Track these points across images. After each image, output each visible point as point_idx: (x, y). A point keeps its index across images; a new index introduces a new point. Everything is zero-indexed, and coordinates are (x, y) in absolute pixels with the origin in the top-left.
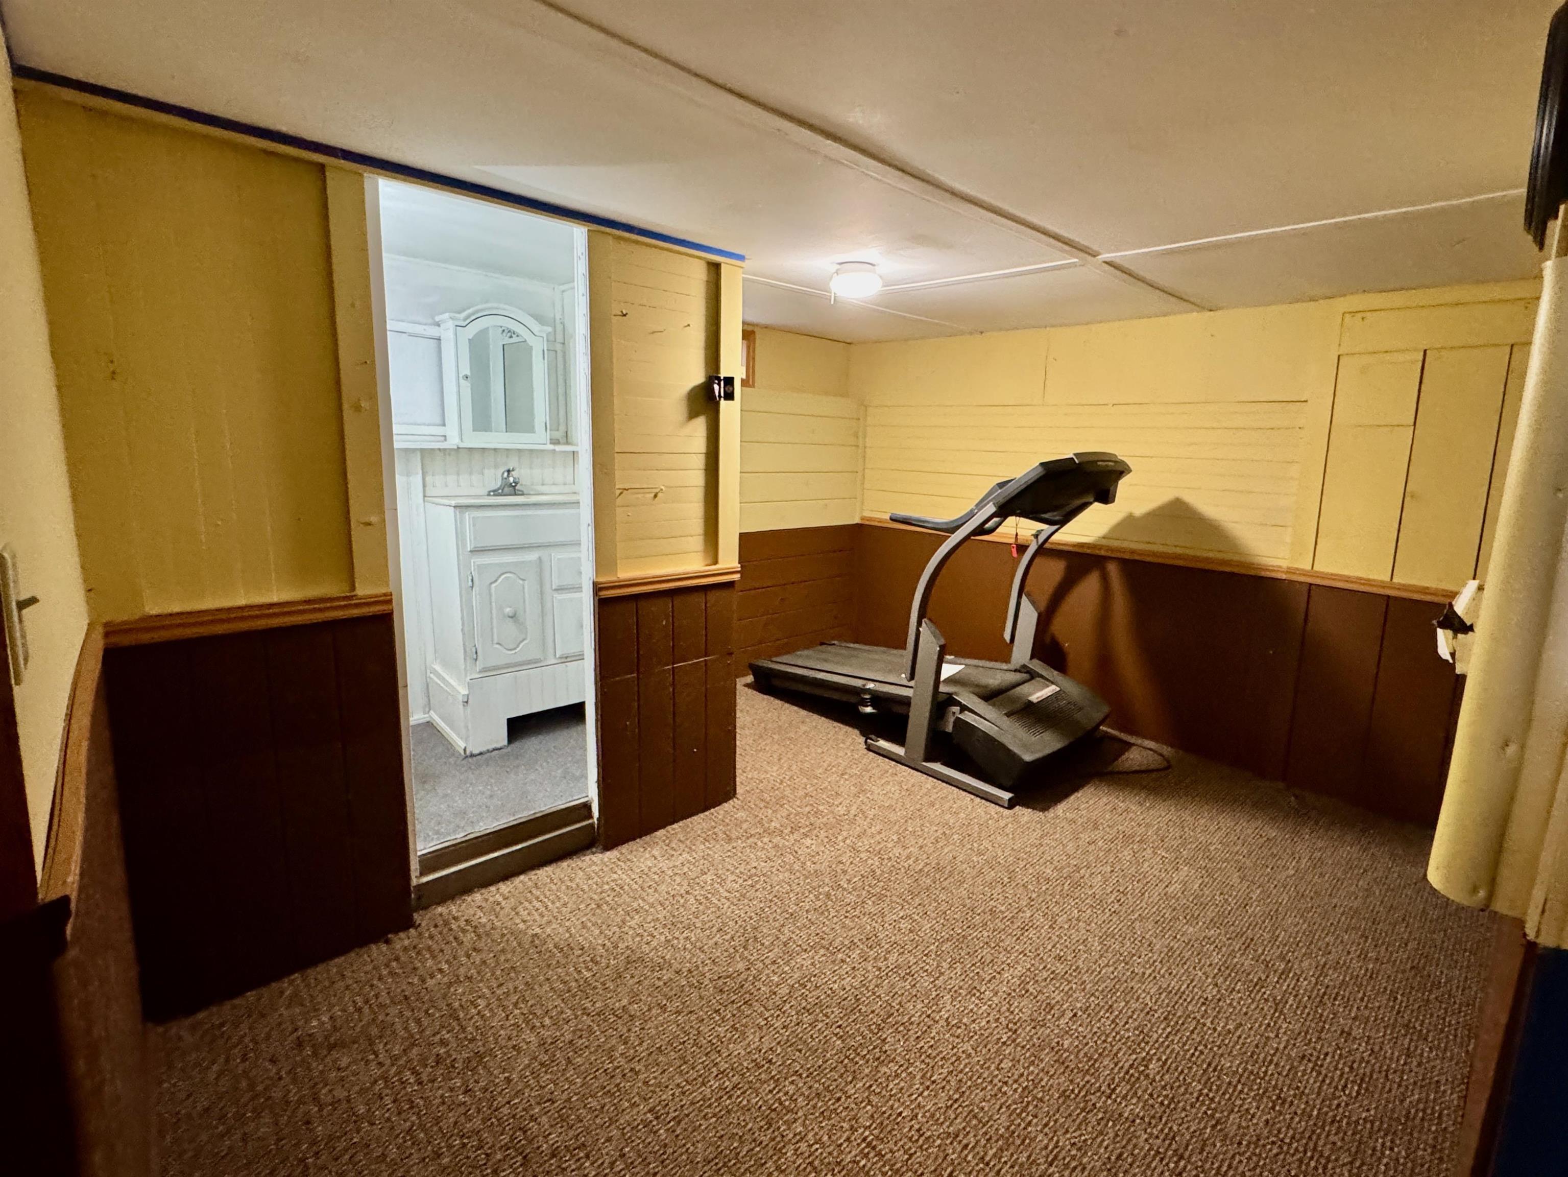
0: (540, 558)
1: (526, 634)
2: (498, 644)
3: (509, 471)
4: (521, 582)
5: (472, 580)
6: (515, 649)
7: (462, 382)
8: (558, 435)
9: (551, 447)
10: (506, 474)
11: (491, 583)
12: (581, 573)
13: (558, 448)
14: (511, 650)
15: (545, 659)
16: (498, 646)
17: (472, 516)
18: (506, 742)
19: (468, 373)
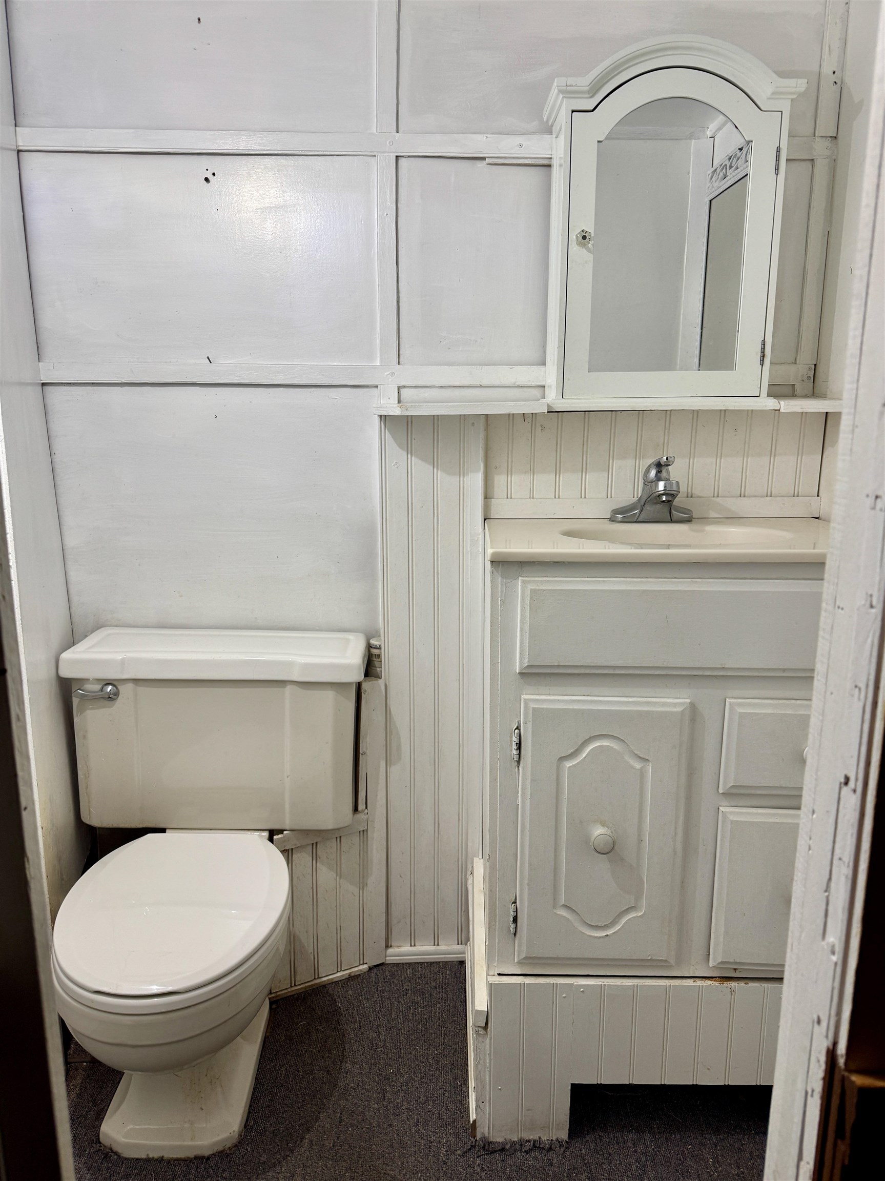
0: (693, 707)
1: (638, 898)
2: (565, 906)
3: (659, 466)
4: (638, 765)
5: (519, 747)
6: (606, 927)
7: (574, 248)
8: (795, 373)
9: (771, 404)
10: (653, 473)
11: (562, 759)
12: (803, 761)
13: (787, 406)
14: (597, 927)
15: (679, 962)
16: (563, 913)
17: (530, 587)
18: (564, 1135)
19: (590, 228)
